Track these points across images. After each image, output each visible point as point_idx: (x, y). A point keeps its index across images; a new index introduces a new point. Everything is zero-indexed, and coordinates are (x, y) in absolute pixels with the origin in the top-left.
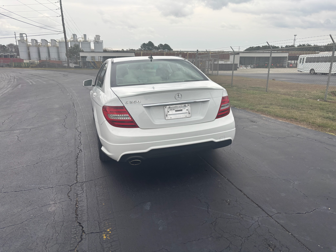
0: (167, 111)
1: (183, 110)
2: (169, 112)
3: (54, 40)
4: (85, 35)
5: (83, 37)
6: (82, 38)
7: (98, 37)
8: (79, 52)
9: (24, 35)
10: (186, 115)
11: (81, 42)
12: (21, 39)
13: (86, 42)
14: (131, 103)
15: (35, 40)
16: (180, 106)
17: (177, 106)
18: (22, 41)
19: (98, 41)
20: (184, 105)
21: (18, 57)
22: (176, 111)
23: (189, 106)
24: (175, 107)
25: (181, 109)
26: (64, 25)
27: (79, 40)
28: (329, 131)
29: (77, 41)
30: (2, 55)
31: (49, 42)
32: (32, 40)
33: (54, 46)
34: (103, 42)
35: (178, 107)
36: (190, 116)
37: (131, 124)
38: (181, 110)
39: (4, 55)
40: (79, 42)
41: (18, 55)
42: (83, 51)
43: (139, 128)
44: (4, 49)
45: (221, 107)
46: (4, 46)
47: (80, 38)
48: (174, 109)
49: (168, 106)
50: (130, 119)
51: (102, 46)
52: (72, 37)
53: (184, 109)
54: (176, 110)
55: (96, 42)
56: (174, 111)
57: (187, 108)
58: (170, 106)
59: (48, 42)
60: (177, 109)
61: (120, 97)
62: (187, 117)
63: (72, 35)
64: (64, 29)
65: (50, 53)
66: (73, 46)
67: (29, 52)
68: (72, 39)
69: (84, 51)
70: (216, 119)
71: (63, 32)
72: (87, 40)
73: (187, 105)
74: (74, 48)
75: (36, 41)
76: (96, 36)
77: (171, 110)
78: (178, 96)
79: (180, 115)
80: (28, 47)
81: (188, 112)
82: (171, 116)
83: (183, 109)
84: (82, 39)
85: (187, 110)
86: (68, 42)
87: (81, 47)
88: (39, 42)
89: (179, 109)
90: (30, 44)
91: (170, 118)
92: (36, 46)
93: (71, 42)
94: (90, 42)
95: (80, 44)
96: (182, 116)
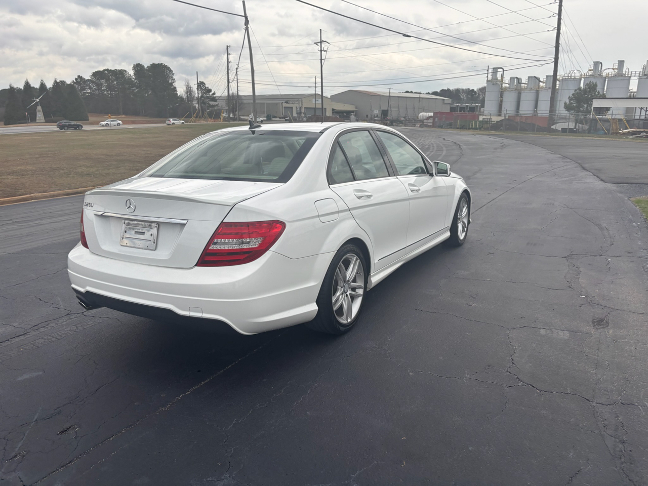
1: (145, 234)
2: (126, 232)
4: (621, 63)
5: (617, 67)
6: (613, 69)
8: (593, 99)
9: (500, 70)
10: (148, 243)
11: (608, 77)
13: (621, 77)
15: (517, 78)
16: (142, 225)
17: (139, 224)
20: (149, 224)
21: (482, 110)
22: (137, 233)
23: (156, 228)
24: (136, 224)
25: (143, 231)
26: (559, 46)
27: (604, 74)
29: (600, 75)
31: (542, 82)
32: (512, 79)
33: (550, 88)
35: (140, 226)
36: (153, 249)
38: (143, 233)
40: (605, 77)
41: (483, 106)
42: (603, 97)
43: (88, 249)
44: (472, 95)
45: (210, 242)
46: (473, 90)
47: (609, 68)
48: (133, 229)
49: (127, 222)
52: (592, 68)
53: (148, 231)
54: (137, 231)
55: (645, 75)
56: (134, 232)
57: (151, 232)
58: (131, 222)
59: (540, 81)
60: (138, 229)
62: (149, 248)
63: (593, 64)
64: (555, 55)
65: (539, 102)
67: (501, 101)
68: (590, 73)
69: (607, 97)
70: (195, 267)
71: (554, 60)
72: (624, 72)
73: (153, 225)
74: (585, 90)
75: (519, 80)
77: (130, 228)
79: (139, 241)
80: (502, 93)
81: (152, 240)
82: (128, 240)
83: (146, 232)
84: (612, 71)
85: (151, 235)
86: (580, 79)
87: (605, 88)
88: (524, 82)
89: (140, 231)
90: (507, 85)
91: (125, 244)
92: (516, 90)
93: (586, 77)
94: (631, 76)
95: (607, 82)
96: (141, 244)
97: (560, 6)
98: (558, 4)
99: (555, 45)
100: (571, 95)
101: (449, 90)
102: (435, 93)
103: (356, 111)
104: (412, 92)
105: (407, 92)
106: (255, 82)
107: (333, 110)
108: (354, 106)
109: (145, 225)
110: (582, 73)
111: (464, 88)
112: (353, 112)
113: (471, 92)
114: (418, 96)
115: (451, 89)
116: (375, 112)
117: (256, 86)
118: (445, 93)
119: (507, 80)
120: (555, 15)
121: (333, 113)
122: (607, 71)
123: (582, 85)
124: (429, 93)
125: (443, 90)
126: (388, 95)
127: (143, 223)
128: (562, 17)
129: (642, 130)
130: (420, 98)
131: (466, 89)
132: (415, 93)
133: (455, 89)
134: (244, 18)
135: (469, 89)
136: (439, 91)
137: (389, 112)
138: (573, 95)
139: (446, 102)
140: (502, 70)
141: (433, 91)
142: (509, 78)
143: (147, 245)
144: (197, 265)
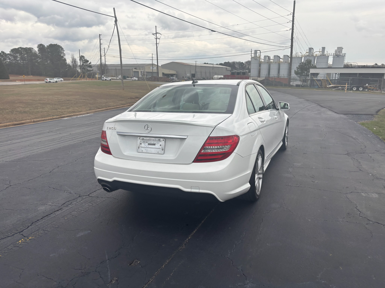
0: (140, 142)
1: (156, 145)
2: (141, 144)
3: (287, 56)
4: (324, 49)
5: (321, 51)
6: (320, 52)
7: (340, 49)
8: (310, 68)
9: (258, 52)
10: (158, 150)
11: (317, 56)
12: (254, 56)
13: (324, 56)
14: (110, 128)
15: (268, 56)
16: (154, 140)
17: (151, 139)
18: (256, 58)
19: (339, 54)
20: (158, 139)
21: (249, 74)
22: (149, 144)
23: (163, 142)
24: (149, 139)
25: (155, 143)
26: (293, 39)
27: (314, 55)
29: (313, 55)
30: (235, 72)
31: (281, 59)
32: (265, 57)
33: (286, 62)
34: (346, 56)
35: (152, 140)
36: (162, 153)
38: (154, 144)
39: (237, 73)
40: (315, 56)
41: (250, 72)
42: (315, 67)
43: (112, 156)
44: (242, 66)
45: (203, 148)
46: (242, 63)
47: (317, 52)
48: (147, 142)
49: (141, 138)
50: (107, 144)
51: (343, 60)
52: (308, 51)
53: (158, 143)
54: (149, 143)
55: (336, 55)
56: (147, 144)
57: (161, 143)
58: (144, 138)
59: (280, 58)
60: (150, 142)
62: (159, 153)
63: (308, 49)
64: (291, 44)
65: (280, 70)
66: (305, 62)
67: (260, 69)
68: (307, 54)
69: (317, 67)
71: (290, 47)
72: (325, 54)
73: (161, 139)
74: (305, 64)
75: (269, 57)
76: (338, 48)
77: (144, 142)
79: (152, 149)
80: (260, 64)
81: (161, 148)
82: (143, 149)
83: (156, 143)
84: (319, 53)
85: (160, 145)
86: (302, 58)
87: (315, 63)
88: (272, 59)
89: (152, 143)
90: (263, 60)
91: (141, 151)
92: (268, 63)
93: (305, 56)
94: (329, 56)
95: (316, 59)
96: (153, 151)
97: (293, 16)
98: (292, 15)
99: (291, 38)
100: (298, 66)
101: (229, 62)
102: (221, 64)
103: (176, 74)
104: (208, 64)
105: (205, 63)
106: (122, 57)
107: (163, 73)
108: (176, 71)
109: (156, 140)
110: (303, 54)
111: (237, 61)
112: (174, 75)
113: (241, 64)
114: (212, 66)
115: (230, 62)
116: (188, 75)
117: (122, 59)
118: (226, 64)
119: (262, 57)
120: (291, 21)
121: (163, 75)
122: (316, 53)
123: (303, 61)
124: (217, 64)
125: (225, 63)
126: (195, 65)
127: (154, 139)
128: (294, 23)
129: (339, 85)
130: (213, 67)
131: (238, 62)
132: (210, 64)
133: (232, 62)
134: (114, 18)
135: (240, 62)
136: (223, 63)
137: (196, 75)
138: (299, 66)
139: (228, 69)
140: (259, 52)
141: (220, 63)
142: (264, 56)
143: (158, 151)
144: (193, 162)
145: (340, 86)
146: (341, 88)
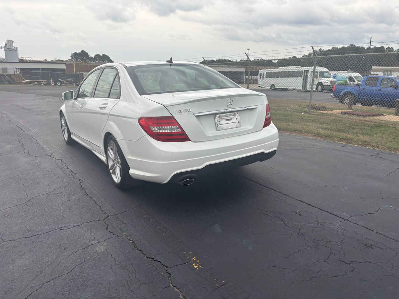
0: (218, 120)
2: (219, 121)
7: (10, 42)
14: (180, 111)
16: (229, 115)
17: (227, 115)
20: (233, 113)
22: (227, 120)
23: (238, 115)
24: (225, 115)
25: (231, 118)
28: (338, 141)
35: (228, 116)
36: (239, 126)
37: (182, 137)
38: (231, 119)
43: (190, 142)
45: (266, 115)
48: (224, 119)
49: (218, 115)
50: (180, 131)
51: (17, 55)
53: (234, 117)
54: (226, 119)
55: (8, 49)
56: (225, 120)
57: (236, 117)
58: (221, 115)
61: (167, 106)
62: (237, 126)
70: (263, 128)
73: (236, 113)
76: (8, 41)
77: (221, 119)
78: (230, 102)
79: (230, 125)
81: (238, 121)
82: (222, 126)
83: (233, 118)
85: (237, 119)
89: (229, 118)
91: (221, 129)
96: (232, 125)
109: (231, 114)
127: (229, 114)
143: (236, 125)
144: (264, 127)
145: (36, 81)
146: (37, 83)
